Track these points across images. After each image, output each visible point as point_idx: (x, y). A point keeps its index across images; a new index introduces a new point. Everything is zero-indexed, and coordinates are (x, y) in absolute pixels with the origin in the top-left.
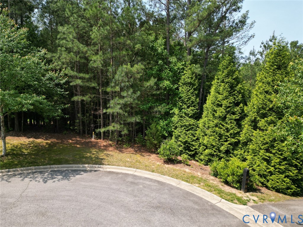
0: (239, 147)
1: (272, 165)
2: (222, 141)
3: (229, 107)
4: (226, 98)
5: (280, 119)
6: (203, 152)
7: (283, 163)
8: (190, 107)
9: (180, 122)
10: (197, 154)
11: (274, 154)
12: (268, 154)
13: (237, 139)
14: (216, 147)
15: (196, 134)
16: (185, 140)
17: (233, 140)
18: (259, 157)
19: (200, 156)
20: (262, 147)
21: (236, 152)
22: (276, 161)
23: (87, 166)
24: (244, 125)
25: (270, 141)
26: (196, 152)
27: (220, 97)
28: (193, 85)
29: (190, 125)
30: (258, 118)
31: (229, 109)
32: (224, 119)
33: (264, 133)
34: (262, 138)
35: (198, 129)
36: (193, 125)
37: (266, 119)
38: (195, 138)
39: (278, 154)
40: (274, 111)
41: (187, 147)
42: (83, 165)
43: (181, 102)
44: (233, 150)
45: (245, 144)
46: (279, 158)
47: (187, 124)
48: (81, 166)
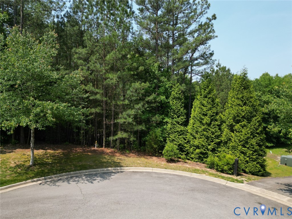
0: (221, 146)
1: (248, 155)
2: (209, 142)
3: (213, 116)
4: (210, 109)
5: (249, 123)
6: (194, 152)
7: (255, 154)
8: (180, 117)
9: (173, 129)
10: (189, 154)
11: (248, 148)
12: (244, 149)
13: (220, 139)
14: (205, 147)
15: (187, 138)
16: (179, 143)
17: (217, 140)
18: (238, 151)
19: (190, 155)
20: (239, 144)
21: (220, 149)
22: (250, 153)
23: (110, 169)
24: (223, 129)
25: (245, 139)
26: (188, 152)
27: (205, 109)
28: (181, 99)
29: (181, 131)
30: (234, 124)
31: (213, 117)
32: (209, 125)
33: (240, 134)
34: (239, 137)
35: (187, 134)
36: (184, 131)
37: (240, 123)
38: (186, 141)
39: (251, 147)
40: (245, 118)
41: (181, 148)
42: (107, 168)
43: (172, 113)
44: (217, 148)
45: (226, 143)
46: (252, 150)
47: (179, 130)
48: (105, 169)
